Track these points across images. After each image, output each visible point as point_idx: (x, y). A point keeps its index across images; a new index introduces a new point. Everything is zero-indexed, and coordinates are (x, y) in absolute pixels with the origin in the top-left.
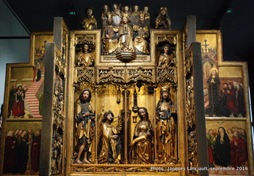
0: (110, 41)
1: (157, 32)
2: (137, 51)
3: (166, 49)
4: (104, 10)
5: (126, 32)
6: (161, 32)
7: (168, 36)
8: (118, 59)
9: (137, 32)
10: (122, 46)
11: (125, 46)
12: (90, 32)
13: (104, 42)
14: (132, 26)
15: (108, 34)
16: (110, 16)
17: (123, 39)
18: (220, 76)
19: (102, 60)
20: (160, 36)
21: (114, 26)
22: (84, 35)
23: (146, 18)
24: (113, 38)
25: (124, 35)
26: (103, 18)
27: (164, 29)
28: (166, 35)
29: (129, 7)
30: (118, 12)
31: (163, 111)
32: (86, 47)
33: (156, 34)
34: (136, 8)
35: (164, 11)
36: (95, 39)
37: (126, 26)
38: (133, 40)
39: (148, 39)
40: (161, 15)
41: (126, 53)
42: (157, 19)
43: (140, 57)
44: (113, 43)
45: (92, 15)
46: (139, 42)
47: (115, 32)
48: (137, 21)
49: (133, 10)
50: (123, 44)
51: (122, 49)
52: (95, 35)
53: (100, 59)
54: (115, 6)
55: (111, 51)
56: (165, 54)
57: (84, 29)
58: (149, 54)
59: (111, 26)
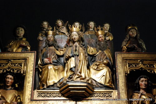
0: (50, 67)
1: (127, 55)
2: (94, 83)
3: (143, 82)
4: (42, 28)
5: (77, 53)
6: (132, 56)
7: (145, 62)
8: (63, 95)
9: (93, 56)
11: (74, 74)
12: (18, 55)
15: (47, 57)
16: (51, 33)
19: (35, 97)
20: (131, 62)
21: (58, 48)
22: (8, 60)
23: (107, 38)
24: (56, 64)
25: (73, 56)
26: (41, 38)
28: (142, 61)
30: (64, 30)
32: (10, 79)
33: (124, 60)
34: (92, 24)
36: (26, 64)
38: (88, 68)
41: (77, 83)
43: (100, 92)
44: (55, 70)
45: (24, 36)
46: (98, 70)
47: (59, 56)
48: (93, 41)
50: (71, 69)
51: (70, 78)
52: (25, 59)
53: (32, 95)
54: (60, 23)
56: (142, 91)
58: (116, 88)
59: (53, 48)
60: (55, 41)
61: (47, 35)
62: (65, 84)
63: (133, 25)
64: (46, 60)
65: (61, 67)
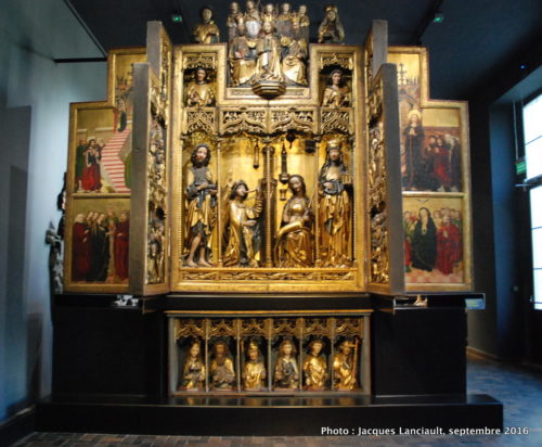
0: (242, 62)
1: (321, 48)
2: (287, 81)
3: (336, 77)
5: (269, 48)
6: (327, 48)
7: (340, 56)
8: (256, 93)
9: (286, 48)
10: (262, 71)
11: (267, 72)
12: (208, 48)
13: (232, 65)
14: (279, 38)
15: (238, 50)
16: (241, 21)
17: (264, 59)
18: (425, 124)
19: (229, 95)
20: (326, 55)
21: (249, 37)
22: (199, 53)
23: (302, 25)
24: (247, 58)
25: (265, 52)
26: (230, 25)
27: (333, 43)
28: (337, 54)
29: (274, 6)
30: (255, 14)
31: (331, 181)
32: (202, 74)
33: (319, 53)
34: (286, 7)
35: (332, 14)
36: (216, 59)
37: (269, 37)
38: (281, 62)
39: (305, 61)
40: (329, 20)
41: (269, 84)
42: (321, 28)
43: (291, 91)
45: (212, 19)
46: (291, 66)
47: (251, 49)
48: (287, 29)
49: (281, 11)
50: (263, 67)
51: (262, 77)
52: (216, 52)
53: (225, 93)
54: (251, 5)
55: (243, 80)
56: (334, 86)
57: (197, 43)
58: (307, 86)
59: (244, 38)
60: (246, 30)
61: (237, 22)
62: (257, 84)
63: (333, 6)
64: (238, 54)
65: (253, 61)
